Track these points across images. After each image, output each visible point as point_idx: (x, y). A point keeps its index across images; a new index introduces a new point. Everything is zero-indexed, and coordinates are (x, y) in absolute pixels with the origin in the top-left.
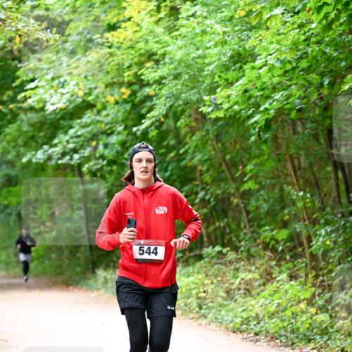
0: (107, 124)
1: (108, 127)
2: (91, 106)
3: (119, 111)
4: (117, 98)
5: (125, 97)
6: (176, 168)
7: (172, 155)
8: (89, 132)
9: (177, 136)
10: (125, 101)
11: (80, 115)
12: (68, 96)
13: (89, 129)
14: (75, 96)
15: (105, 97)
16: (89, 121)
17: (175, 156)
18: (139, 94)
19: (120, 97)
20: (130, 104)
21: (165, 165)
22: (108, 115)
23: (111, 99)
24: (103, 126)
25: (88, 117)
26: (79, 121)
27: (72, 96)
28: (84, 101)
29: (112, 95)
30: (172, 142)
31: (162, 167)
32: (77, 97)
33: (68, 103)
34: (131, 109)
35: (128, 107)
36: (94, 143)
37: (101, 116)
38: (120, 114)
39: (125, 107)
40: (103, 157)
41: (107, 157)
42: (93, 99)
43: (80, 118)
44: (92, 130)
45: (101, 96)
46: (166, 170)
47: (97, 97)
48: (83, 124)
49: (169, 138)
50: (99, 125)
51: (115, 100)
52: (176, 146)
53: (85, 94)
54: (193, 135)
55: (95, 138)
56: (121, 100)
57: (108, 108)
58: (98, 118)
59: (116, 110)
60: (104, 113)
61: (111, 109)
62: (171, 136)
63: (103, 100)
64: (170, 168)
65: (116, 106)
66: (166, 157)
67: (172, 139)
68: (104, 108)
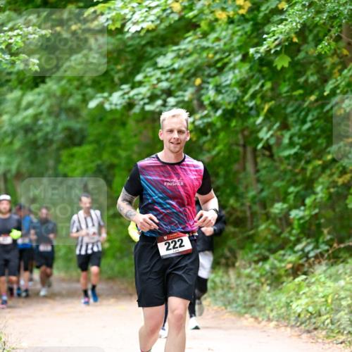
0: (216, 53)
1: (218, 57)
2: (192, 25)
3: (234, 33)
4: (231, 13)
5: (242, 12)
6: (318, 118)
7: (313, 98)
8: (190, 65)
9: (320, 69)
10: (244, 19)
11: (176, 40)
12: (157, 11)
13: (189, 60)
14: (169, 11)
15: (212, 12)
16: (190, 47)
17: (316, 101)
18: (263, 8)
19: (236, 13)
20: (251, 23)
21: (303, 113)
22: (218, 39)
23: (222, 16)
24: (211, 55)
25: (189, 42)
26: (175, 48)
27: (164, 10)
28: (181, 18)
29: (224, 9)
30: (313, 79)
31: (298, 116)
32: (172, 12)
33: (158, 22)
34: (253, 31)
35: (248, 27)
36: (198, 81)
37: (207, 40)
38: (236, 38)
39: (243, 28)
40: (214, 105)
41: (221, 105)
42: (195, 16)
43: (177, 44)
44: (195, 61)
45: (207, 11)
46: (304, 122)
47: (201, 12)
48: (182, 53)
49: (309, 73)
50: (205, 55)
51: (229, 17)
52: (319, 84)
53: (184, 8)
54: (345, 67)
55: (200, 73)
56: (236, 17)
57: (218, 28)
58: (204, 44)
59: (230, 32)
60: (212, 36)
61: (222, 30)
62: (312, 69)
63: (211, 17)
64: (310, 118)
65: (231, 26)
66: (304, 101)
67: (312, 74)
68: (213, 29)
